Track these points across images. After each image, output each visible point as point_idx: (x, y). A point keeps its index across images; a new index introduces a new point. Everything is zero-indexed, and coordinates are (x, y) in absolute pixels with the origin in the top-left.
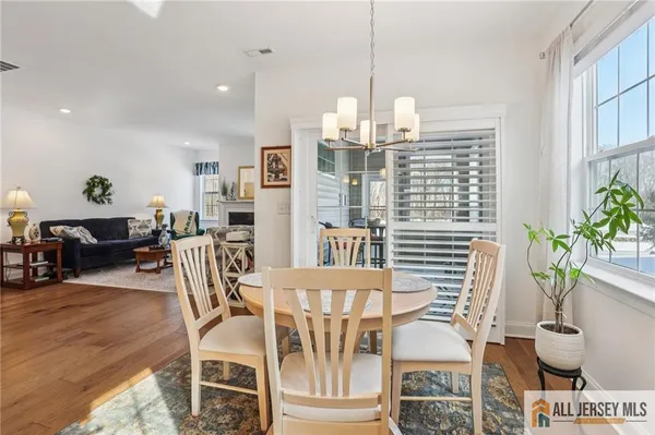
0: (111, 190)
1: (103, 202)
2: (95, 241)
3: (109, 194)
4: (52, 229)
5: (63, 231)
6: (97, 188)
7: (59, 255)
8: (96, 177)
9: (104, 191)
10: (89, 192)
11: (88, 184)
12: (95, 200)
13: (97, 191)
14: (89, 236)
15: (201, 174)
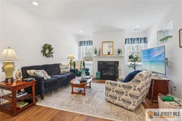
0: (53, 51)
1: (50, 57)
2: (49, 77)
3: (52, 53)
4: (28, 71)
5: (34, 73)
6: (47, 50)
7: (34, 88)
8: (46, 44)
9: (50, 51)
10: (44, 51)
11: (44, 48)
12: (46, 55)
13: (47, 51)
14: (47, 75)
15: (82, 46)
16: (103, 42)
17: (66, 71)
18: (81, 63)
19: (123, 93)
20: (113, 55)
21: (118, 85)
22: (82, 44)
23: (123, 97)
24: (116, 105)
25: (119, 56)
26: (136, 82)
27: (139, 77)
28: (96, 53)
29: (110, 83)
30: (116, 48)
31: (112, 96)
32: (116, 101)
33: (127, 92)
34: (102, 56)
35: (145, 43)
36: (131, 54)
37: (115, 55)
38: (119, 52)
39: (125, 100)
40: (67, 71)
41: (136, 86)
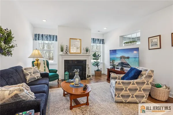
15: (39, 40)
16: (71, 39)
17: (36, 77)
18: (44, 63)
19: (136, 90)
20: (80, 53)
21: (132, 83)
22: (39, 38)
23: (137, 93)
24: (129, 103)
25: (87, 54)
26: (149, 78)
27: (151, 73)
28: (62, 50)
29: (122, 82)
30: (84, 47)
31: (125, 96)
32: (130, 99)
33: (140, 88)
34: (69, 54)
35: (103, 44)
36: (94, 52)
37: (83, 53)
38: (87, 51)
39: (139, 96)
40: (38, 77)
41: (148, 81)
